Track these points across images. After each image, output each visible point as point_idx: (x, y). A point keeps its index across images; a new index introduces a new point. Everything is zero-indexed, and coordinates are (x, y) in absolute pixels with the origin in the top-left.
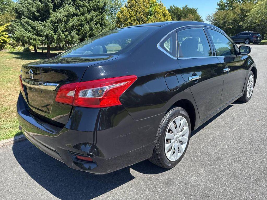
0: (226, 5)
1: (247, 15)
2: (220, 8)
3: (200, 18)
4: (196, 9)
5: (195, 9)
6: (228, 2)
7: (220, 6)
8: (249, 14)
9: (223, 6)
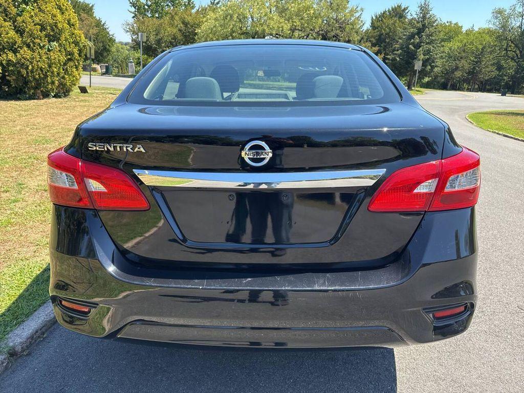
0: (146, 7)
1: (196, 31)
2: (135, 11)
3: (104, 25)
4: (93, 6)
5: (89, 4)
6: (149, 3)
7: (135, 8)
8: (200, 31)
9: (142, 8)
